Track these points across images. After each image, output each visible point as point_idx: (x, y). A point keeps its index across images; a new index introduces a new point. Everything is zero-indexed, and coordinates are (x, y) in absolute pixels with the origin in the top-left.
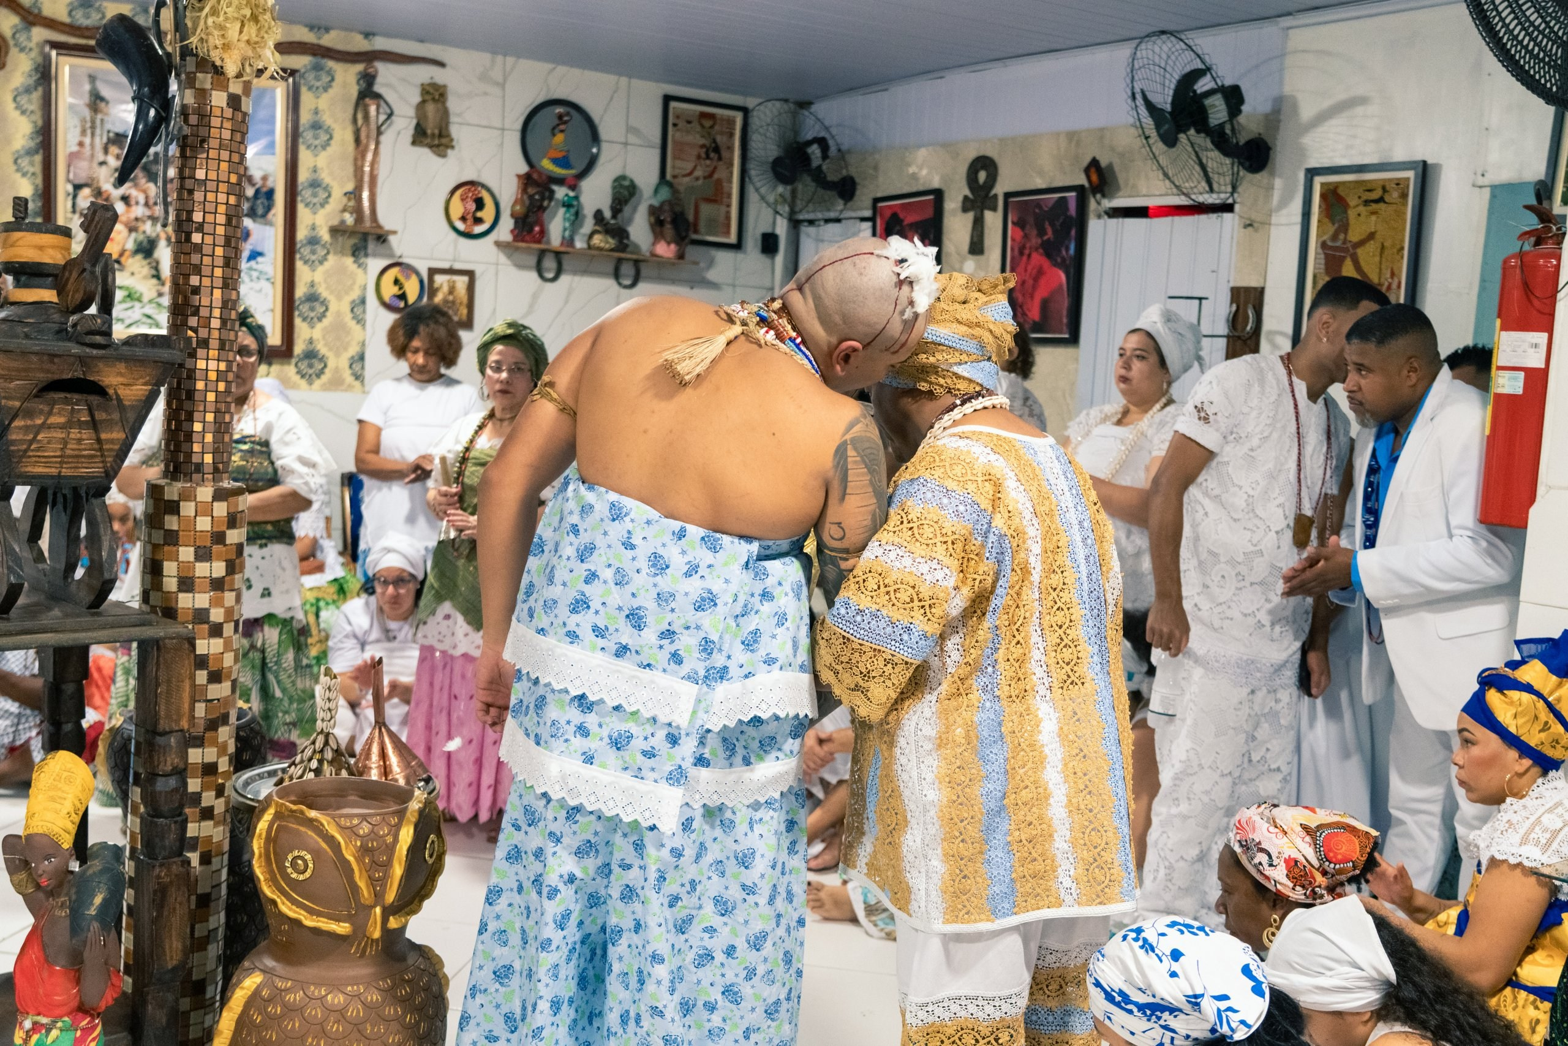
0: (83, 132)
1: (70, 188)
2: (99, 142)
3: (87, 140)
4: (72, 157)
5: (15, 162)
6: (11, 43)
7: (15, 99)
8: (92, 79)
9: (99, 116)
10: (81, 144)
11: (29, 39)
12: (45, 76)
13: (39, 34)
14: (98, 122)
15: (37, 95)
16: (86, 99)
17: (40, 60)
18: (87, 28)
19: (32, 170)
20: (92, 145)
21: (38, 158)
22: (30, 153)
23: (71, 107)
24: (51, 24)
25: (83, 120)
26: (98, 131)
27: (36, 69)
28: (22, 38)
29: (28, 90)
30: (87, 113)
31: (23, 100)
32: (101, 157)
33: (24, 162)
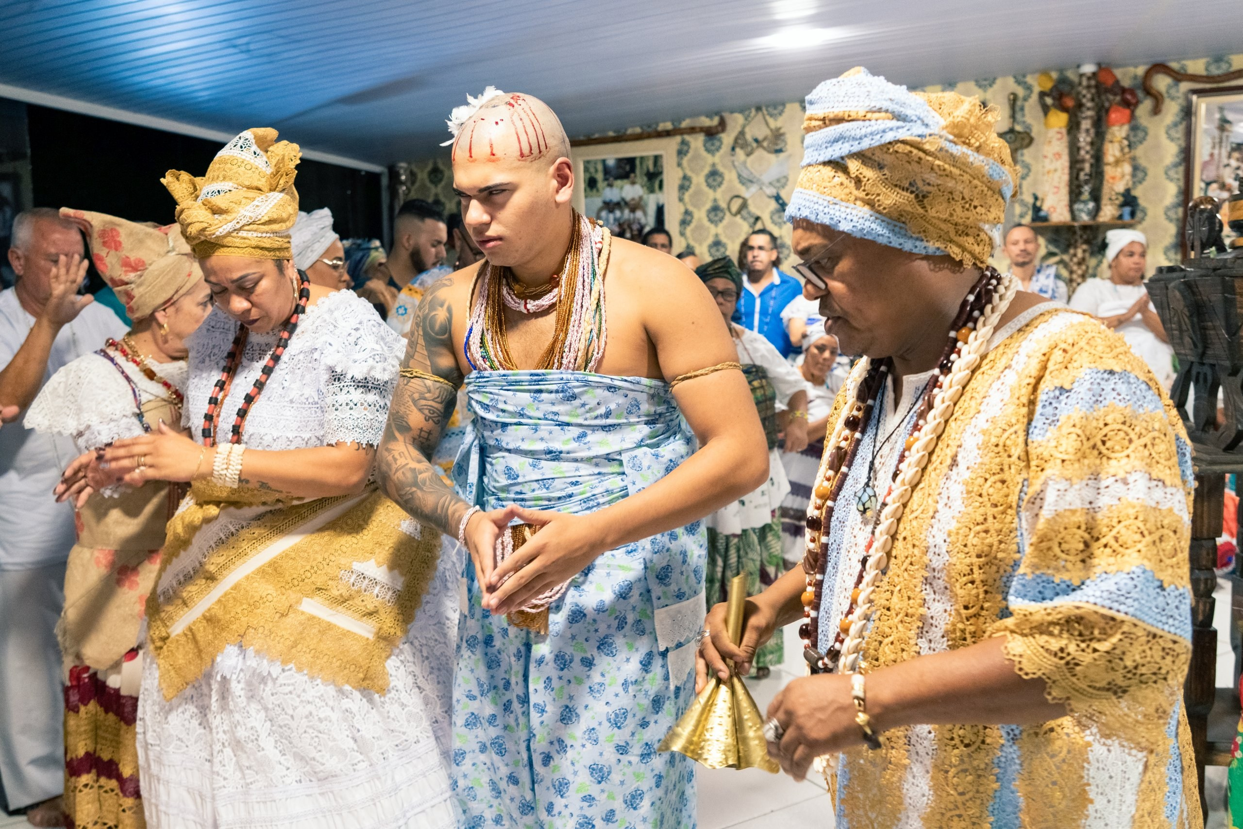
0: (1214, 147)
1: (1203, 185)
2: (1224, 152)
3: (1216, 152)
4: (1205, 165)
5: (1166, 173)
6: (1165, 95)
7: (1167, 133)
8: (1221, 109)
9: (1225, 134)
10: (1212, 155)
11: (1178, 91)
12: (1188, 112)
13: (1185, 86)
14: (1224, 139)
15: (1182, 127)
16: (1217, 123)
17: (1184, 103)
18: (1219, 76)
19: (1176, 176)
20: (1220, 154)
21: (1181, 169)
22: (1176, 165)
23: (1206, 131)
24: (1194, 78)
25: (1214, 138)
26: (1224, 144)
27: (1182, 110)
28: (1173, 92)
29: (1175, 125)
30: (1216, 133)
31: (1173, 133)
32: (1225, 161)
33: (1172, 173)
